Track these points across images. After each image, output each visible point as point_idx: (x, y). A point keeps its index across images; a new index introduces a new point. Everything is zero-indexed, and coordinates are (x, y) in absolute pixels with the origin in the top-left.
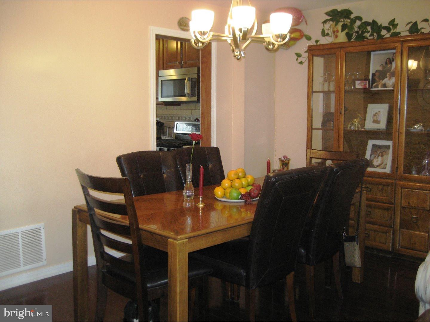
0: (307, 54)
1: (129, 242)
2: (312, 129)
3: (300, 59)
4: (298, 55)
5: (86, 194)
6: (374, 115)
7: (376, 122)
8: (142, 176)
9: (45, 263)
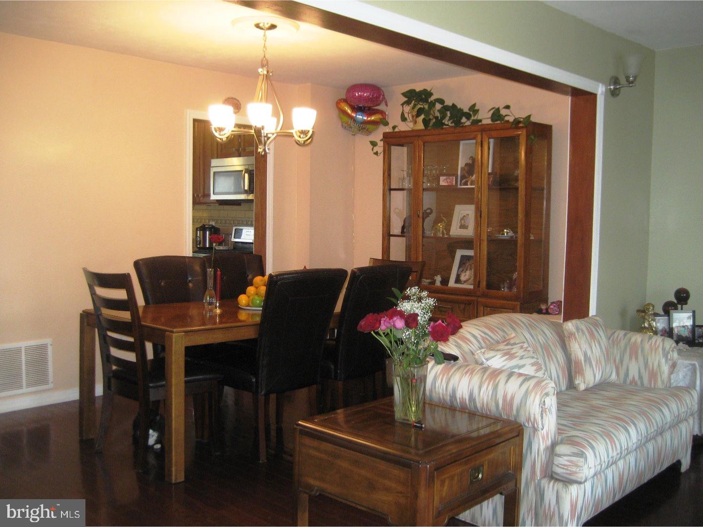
0: (382, 143)
1: (131, 340)
2: (390, 235)
3: (376, 149)
4: (374, 144)
5: (93, 293)
6: (462, 219)
7: (463, 227)
8: (162, 284)
9: (51, 385)
